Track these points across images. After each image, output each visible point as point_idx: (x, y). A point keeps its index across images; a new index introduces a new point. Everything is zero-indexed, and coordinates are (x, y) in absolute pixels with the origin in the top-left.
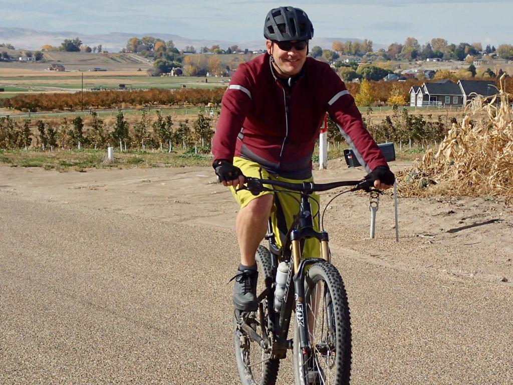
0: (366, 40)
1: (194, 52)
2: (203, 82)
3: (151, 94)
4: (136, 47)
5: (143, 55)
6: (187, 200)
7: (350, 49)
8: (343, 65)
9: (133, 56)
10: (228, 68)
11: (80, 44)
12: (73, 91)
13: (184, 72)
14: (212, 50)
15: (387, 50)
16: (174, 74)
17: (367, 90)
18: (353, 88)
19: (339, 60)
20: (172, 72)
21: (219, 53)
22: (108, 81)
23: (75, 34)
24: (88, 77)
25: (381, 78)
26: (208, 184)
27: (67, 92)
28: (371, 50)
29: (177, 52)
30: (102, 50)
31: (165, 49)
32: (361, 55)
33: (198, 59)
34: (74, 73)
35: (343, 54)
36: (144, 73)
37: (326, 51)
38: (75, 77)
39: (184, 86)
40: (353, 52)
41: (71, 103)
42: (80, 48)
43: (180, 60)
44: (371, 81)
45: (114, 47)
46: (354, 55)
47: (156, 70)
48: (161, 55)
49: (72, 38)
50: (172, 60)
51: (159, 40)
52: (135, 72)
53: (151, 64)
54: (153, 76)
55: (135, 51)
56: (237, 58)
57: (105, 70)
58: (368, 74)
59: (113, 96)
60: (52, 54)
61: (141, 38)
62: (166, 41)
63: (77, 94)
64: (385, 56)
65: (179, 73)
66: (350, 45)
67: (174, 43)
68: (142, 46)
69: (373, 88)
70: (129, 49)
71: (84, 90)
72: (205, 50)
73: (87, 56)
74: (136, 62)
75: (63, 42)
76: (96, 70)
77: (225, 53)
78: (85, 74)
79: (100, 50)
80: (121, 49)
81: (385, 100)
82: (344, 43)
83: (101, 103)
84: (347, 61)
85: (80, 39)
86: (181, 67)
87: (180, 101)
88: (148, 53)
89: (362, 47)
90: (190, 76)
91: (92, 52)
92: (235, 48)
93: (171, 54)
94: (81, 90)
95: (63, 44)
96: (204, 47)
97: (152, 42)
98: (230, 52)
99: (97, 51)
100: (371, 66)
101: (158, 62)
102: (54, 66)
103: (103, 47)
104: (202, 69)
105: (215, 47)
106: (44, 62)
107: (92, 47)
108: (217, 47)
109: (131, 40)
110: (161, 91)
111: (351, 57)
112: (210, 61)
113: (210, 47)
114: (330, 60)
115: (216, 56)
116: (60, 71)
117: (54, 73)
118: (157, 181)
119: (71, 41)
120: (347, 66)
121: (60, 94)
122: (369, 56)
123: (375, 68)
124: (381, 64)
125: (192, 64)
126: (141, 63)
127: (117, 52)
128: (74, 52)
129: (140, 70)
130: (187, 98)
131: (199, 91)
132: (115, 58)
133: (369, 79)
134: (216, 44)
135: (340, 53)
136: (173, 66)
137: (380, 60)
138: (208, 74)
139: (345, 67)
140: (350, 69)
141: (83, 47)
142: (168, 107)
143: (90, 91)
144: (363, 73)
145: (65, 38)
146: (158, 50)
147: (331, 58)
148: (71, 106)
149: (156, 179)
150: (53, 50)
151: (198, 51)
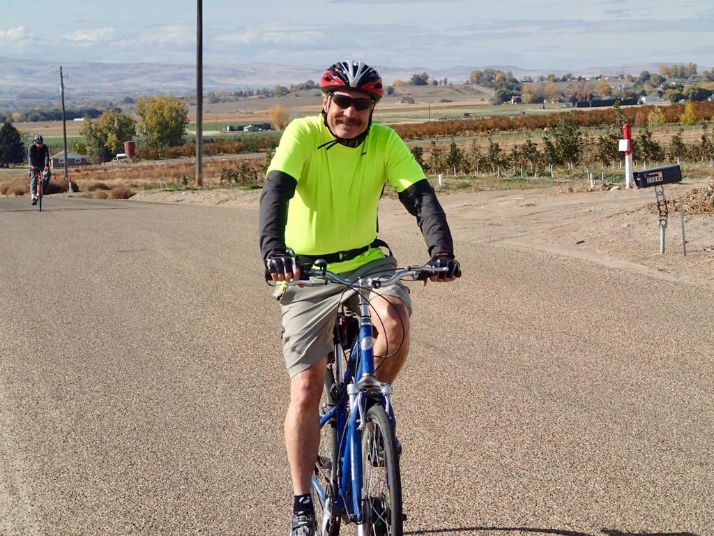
0: (691, 64)
1: (531, 82)
2: (541, 108)
3: (492, 121)
4: (478, 78)
5: (485, 85)
6: (500, 222)
7: (676, 72)
8: (670, 88)
9: (476, 87)
10: (563, 95)
11: (427, 78)
12: (421, 121)
13: (523, 100)
14: (548, 79)
15: (710, 72)
16: (514, 102)
17: (692, 110)
18: (679, 108)
19: (666, 83)
20: (512, 100)
21: (555, 81)
22: (454, 111)
23: (423, 69)
24: (436, 108)
25: (706, 98)
26: (523, 206)
27: (416, 123)
28: (695, 73)
29: (516, 82)
30: (448, 83)
31: (505, 79)
32: (687, 78)
33: (535, 87)
34: (423, 104)
35: (670, 77)
36: (486, 102)
37: (653, 75)
38: (423, 109)
39: (524, 113)
40: (679, 74)
41: (419, 133)
42: (428, 82)
43: (519, 89)
44: (696, 101)
45: (459, 80)
46: (680, 78)
47: (497, 100)
48: (502, 84)
49: (420, 73)
50: (511, 89)
51: (499, 72)
52: (477, 101)
53: (493, 93)
54: (495, 104)
55: (478, 83)
56: (572, 85)
57: (451, 101)
58: (693, 95)
59: (457, 124)
60: (403, 88)
61: (482, 70)
62: (506, 72)
63: (425, 124)
64: (709, 77)
65: (518, 101)
66: (676, 69)
67: (513, 73)
68: (484, 78)
69: (698, 108)
70: (473, 82)
71: (432, 120)
72: (542, 79)
73: (434, 89)
74: (479, 93)
75: (412, 77)
76: (443, 101)
77: (561, 81)
78: (431, 105)
79: (446, 82)
80: (465, 81)
81: (709, 119)
82: (670, 66)
83: (446, 131)
84: (674, 83)
85: (427, 74)
86: (520, 95)
87: (519, 126)
88: (489, 84)
89: (687, 70)
90: (529, 103)
91: (439, 85)
92: (569, 76)
93: (510, 83)
94: (428, 120)
95: (412, 79)
96: (540, 76)
97: (493, 74)
98: (564, 80)
99: (443, 84)
100: (696, 87)
101: (499, 93)
102: (405, 99)
103: (448, 80)
104: (539, 96)
105: (550, 76)
106: (395, 95)
107: (438, 80)
108: (553, 76)
109: (474, 72)
110: (501, 118)
111: (677, 80)
112: (546, 89)
113: (546, 76)
114: (658, 83)
115: (552, 84)
116: (410, 103)
117: (406, 105)
118: (477, 205)
119: (418, 76)
120: (674, 88)
121: (409, 125)
122: (694, 78)
123: (699, 89)
124: (705, 85)
125: (530, 92)
126: (484, 93)
127: (461, 84)
128: (422, 86)
129: (483, 100)
130: (525, 125)
131: (536, 117)
132: (459, 89)
133: (693, 99)
134: (552, 73)
135: (666, 77)
136: (513, 94)
137: (705, 81)
138: (545, 101)
139: (671, 90)
140: (677, 91)
141: (430, 80)
142: (508, 132)
143: (437, 120)
144: (689, 94)
145: (413, 74)
146: (499, 81)
147: (658, 81)
148: (420, 136)
149: (477, 203)
150: (403, 84)
151: (535, 81)
